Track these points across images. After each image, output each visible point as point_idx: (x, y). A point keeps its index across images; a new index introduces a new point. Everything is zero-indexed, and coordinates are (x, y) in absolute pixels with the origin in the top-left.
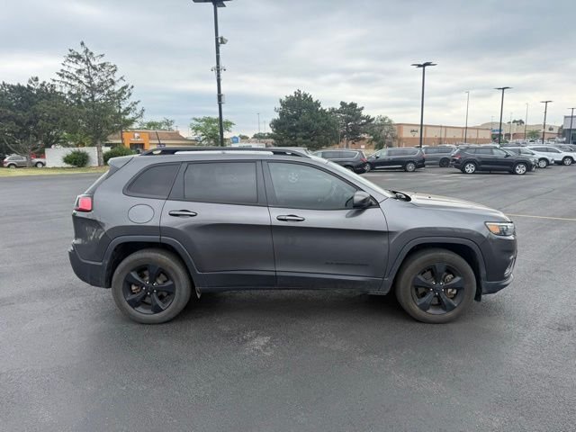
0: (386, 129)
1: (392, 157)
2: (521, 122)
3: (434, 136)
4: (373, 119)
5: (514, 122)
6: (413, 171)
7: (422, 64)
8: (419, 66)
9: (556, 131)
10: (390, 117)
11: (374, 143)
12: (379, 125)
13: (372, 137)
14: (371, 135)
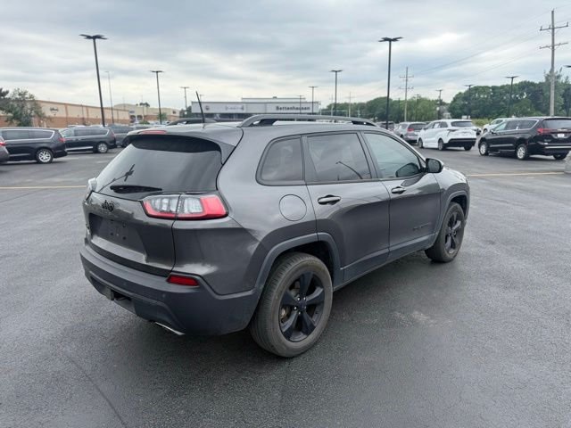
0: (29, 106)
1: (80, 138)
2: (147, 105)
3: (76, 116)
4: (7, 92)
5: (141, 104)
6: (106, 152)
7: (92, 35)
8: (89, 37)
9: (178, 114)
10: (30, 92)
11: (15, 122)
12: (17, 100)
13: (10, 114)
14: (9, 111)
